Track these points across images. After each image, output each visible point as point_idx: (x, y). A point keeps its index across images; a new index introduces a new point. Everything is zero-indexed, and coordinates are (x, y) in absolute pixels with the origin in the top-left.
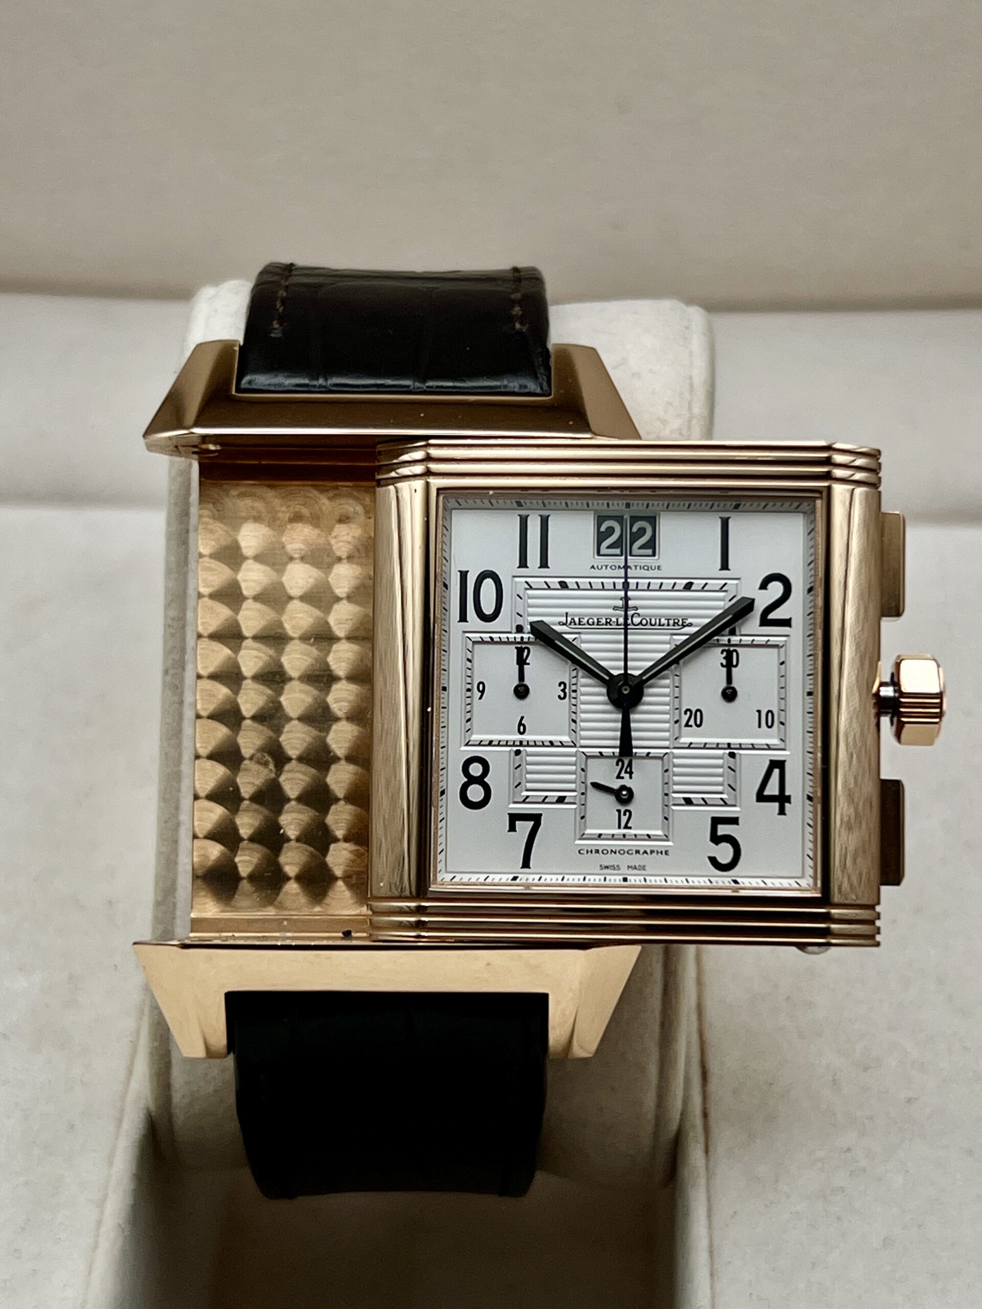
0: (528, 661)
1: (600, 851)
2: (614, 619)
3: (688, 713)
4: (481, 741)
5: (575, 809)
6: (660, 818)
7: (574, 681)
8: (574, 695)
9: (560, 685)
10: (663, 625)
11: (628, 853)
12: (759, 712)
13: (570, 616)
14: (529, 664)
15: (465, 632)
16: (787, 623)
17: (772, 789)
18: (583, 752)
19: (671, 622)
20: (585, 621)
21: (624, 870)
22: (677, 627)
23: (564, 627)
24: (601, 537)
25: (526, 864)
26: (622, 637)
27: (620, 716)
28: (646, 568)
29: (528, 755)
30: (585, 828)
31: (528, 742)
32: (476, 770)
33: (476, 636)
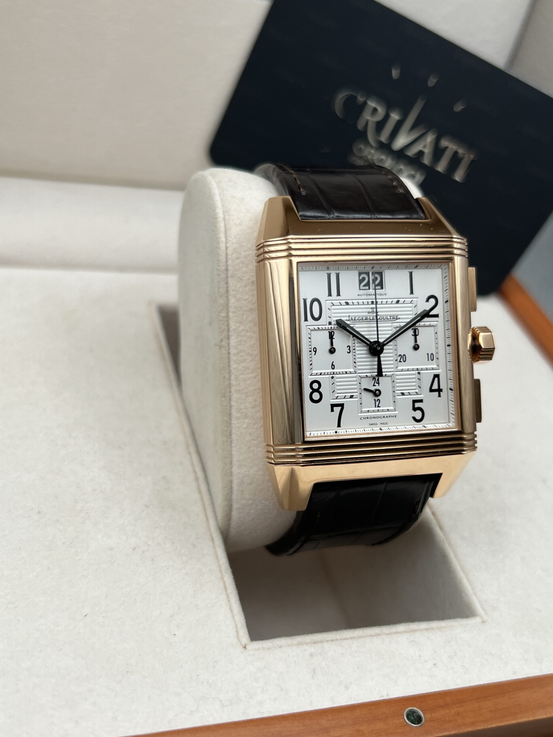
0: (334, 337)
1: (369, 418)
2: (368, 318)
3: (400, 356)
4: (317, 373)
5: (358, 400)
6: (392, 402)
7: (354, 345)
8: (354, 351)
9: (348, 347)
10: (388, 319)
11: (380, 418)
12: (428, 354)
13: (351, 317)
14: (334, 339)
15: (307, 326)
16: (437, 316)
17: (435, 387)
18: (359, 376)
19: (392, 318)
20: (357, 319)
21: (379, 425)
22: (394, 320)
23: (349, 321)
24: (361, 281)
25: (339, 425)
26: (376, 325)
27: (376, 359)
28: (380, 295)
29: (336, 378)
30: (362, 408)
31: (336, 373)
32: (316, 386)
33: (312, 328)
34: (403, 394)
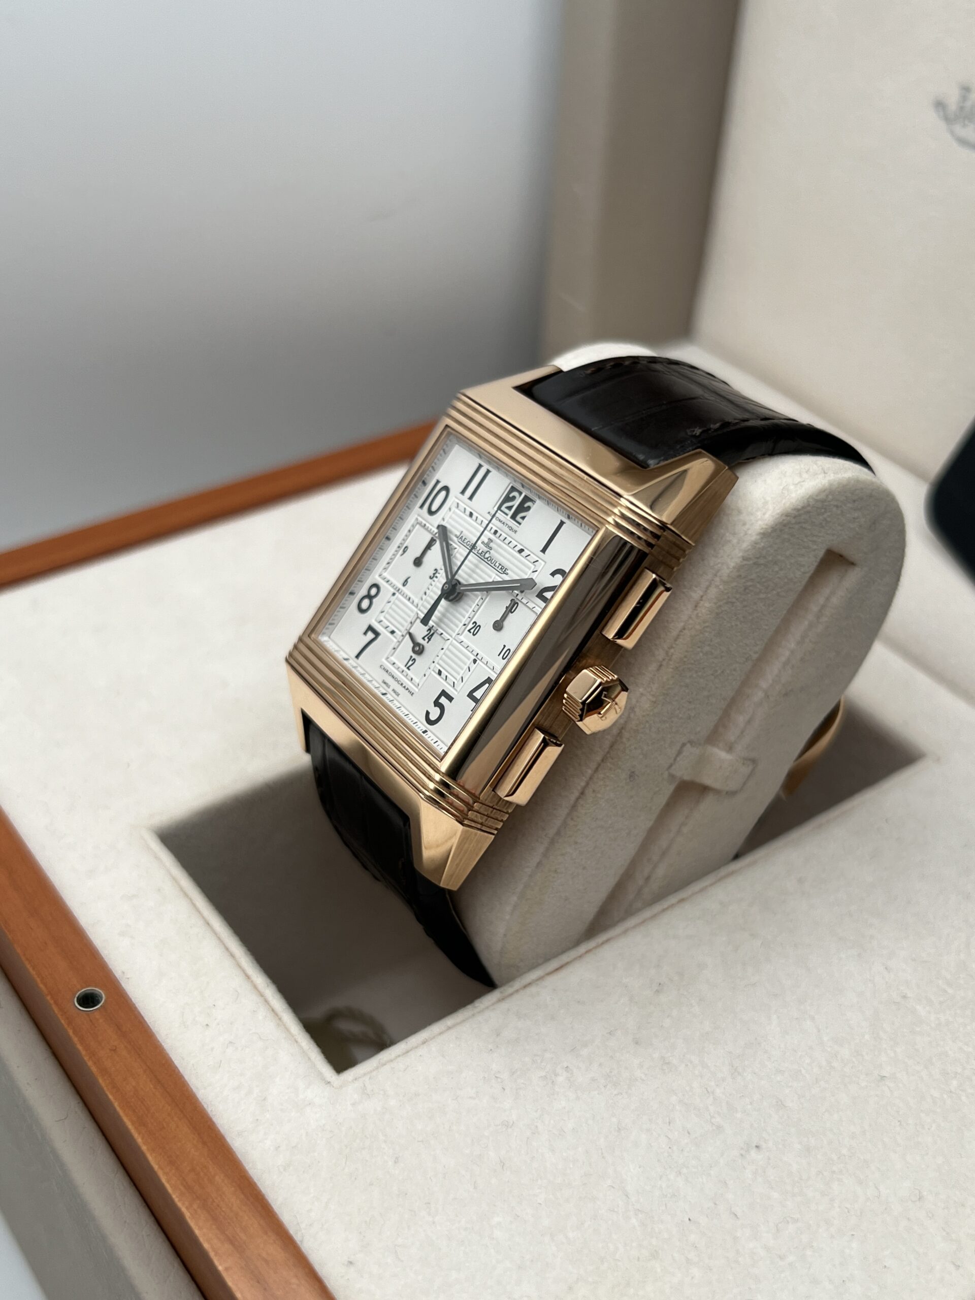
1: (388, 672)
3: (474, 624)
8: (435, 579)
9: (435, 570)
11: (398, 682)
12: (505, 646)
14: (430, 549)
15: (418, 514)
17: (478, 694)
18: (418, 614)
19: (500, 567)
21: (390, 690)
23: (455, 537)
25: (357, 657)
28: (511, 529)
29: (397, 598)
30: (392, 655)
31: (401, 591)
32: (373, 591)
33: (420, 519)
34: (440, 673)
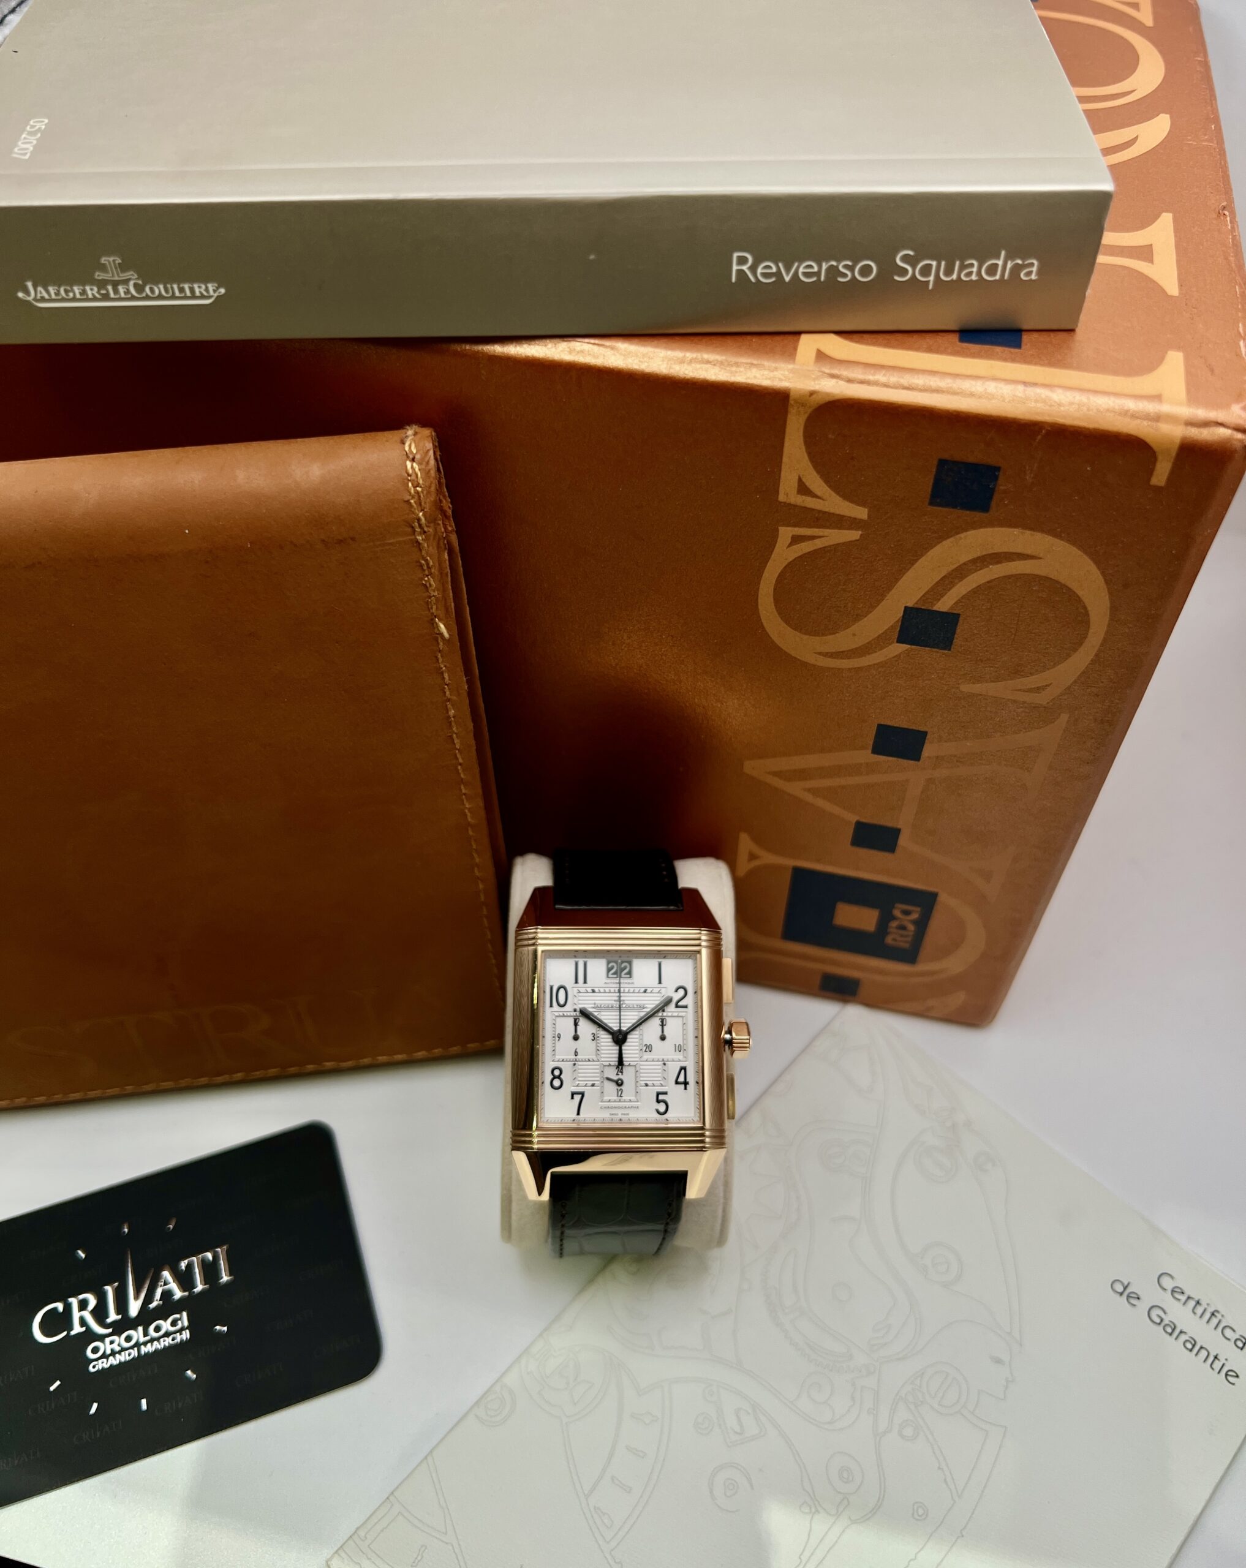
0: (578, 1025)
2: (615, 1006)
3: (646, 1046)
4: (559, 1060)
6: (635, 1093)
7: (598, 1033)
10: (635, 1008)
11: (621, 1108)
13: (596, 1005)
15: (552, 1012)
16: (686, 1007)
17: (681, 1079)
20: (602, 1007)
21: (620, 1116)
22: (641, 1009)
23: (594, 1010)
24: (609, 970)
25: (578, 1114)
26: (618, 1013)
27: (617, 1048)
29: (579, 1065)
32: (557, 1073)
33: (557, 1014)
34: (647, 1085)
